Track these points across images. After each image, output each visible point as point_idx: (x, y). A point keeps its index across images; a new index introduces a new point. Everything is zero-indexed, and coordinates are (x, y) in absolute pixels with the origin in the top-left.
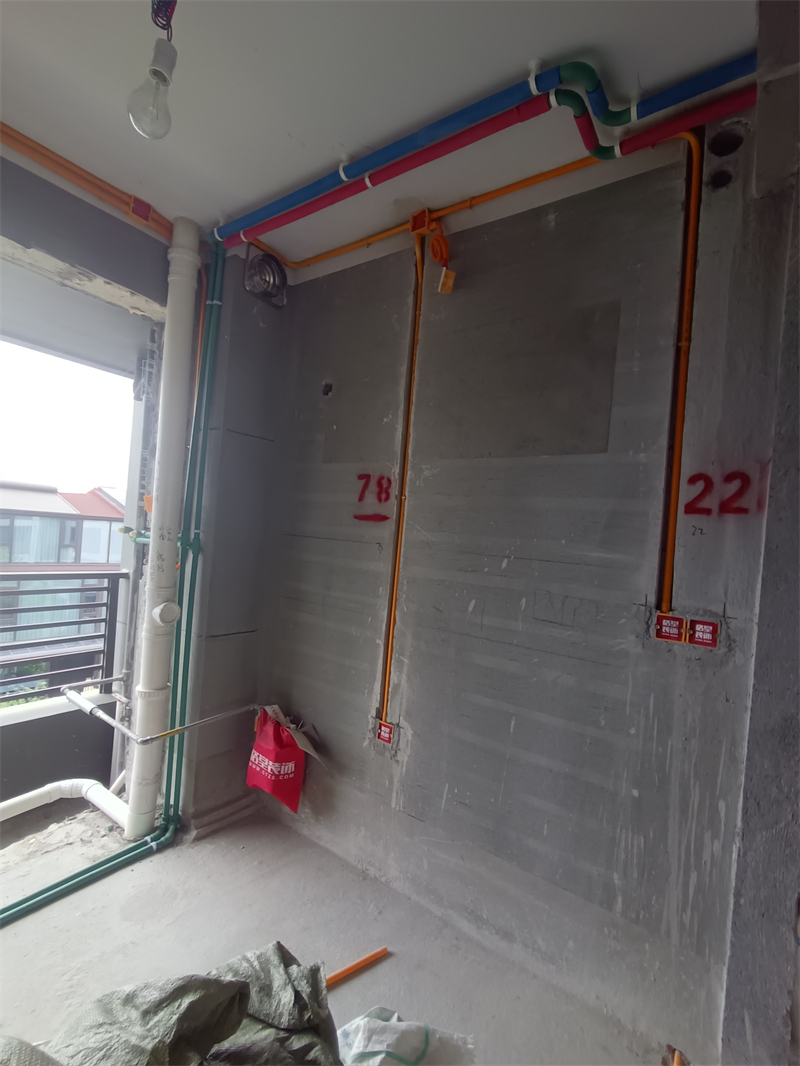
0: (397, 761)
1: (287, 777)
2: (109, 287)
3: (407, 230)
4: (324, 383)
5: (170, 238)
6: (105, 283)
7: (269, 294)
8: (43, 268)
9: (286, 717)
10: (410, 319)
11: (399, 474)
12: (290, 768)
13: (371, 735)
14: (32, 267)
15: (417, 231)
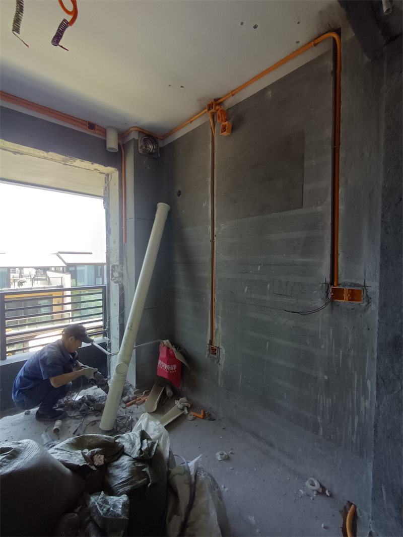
0: (220, 364)
1: (173, 371)
2: (82, 163)
3: (206, 112)
4: (178, 191)
5: (105, 136)
6: (82, 161)
7: (151, 154)
8: (56, 159)
9: (172, 345)
10: (211, 155)
11: (211, 230)
12: (174, 367)
13: (208, 352)
14: (52, 159)
15: (210, 111)
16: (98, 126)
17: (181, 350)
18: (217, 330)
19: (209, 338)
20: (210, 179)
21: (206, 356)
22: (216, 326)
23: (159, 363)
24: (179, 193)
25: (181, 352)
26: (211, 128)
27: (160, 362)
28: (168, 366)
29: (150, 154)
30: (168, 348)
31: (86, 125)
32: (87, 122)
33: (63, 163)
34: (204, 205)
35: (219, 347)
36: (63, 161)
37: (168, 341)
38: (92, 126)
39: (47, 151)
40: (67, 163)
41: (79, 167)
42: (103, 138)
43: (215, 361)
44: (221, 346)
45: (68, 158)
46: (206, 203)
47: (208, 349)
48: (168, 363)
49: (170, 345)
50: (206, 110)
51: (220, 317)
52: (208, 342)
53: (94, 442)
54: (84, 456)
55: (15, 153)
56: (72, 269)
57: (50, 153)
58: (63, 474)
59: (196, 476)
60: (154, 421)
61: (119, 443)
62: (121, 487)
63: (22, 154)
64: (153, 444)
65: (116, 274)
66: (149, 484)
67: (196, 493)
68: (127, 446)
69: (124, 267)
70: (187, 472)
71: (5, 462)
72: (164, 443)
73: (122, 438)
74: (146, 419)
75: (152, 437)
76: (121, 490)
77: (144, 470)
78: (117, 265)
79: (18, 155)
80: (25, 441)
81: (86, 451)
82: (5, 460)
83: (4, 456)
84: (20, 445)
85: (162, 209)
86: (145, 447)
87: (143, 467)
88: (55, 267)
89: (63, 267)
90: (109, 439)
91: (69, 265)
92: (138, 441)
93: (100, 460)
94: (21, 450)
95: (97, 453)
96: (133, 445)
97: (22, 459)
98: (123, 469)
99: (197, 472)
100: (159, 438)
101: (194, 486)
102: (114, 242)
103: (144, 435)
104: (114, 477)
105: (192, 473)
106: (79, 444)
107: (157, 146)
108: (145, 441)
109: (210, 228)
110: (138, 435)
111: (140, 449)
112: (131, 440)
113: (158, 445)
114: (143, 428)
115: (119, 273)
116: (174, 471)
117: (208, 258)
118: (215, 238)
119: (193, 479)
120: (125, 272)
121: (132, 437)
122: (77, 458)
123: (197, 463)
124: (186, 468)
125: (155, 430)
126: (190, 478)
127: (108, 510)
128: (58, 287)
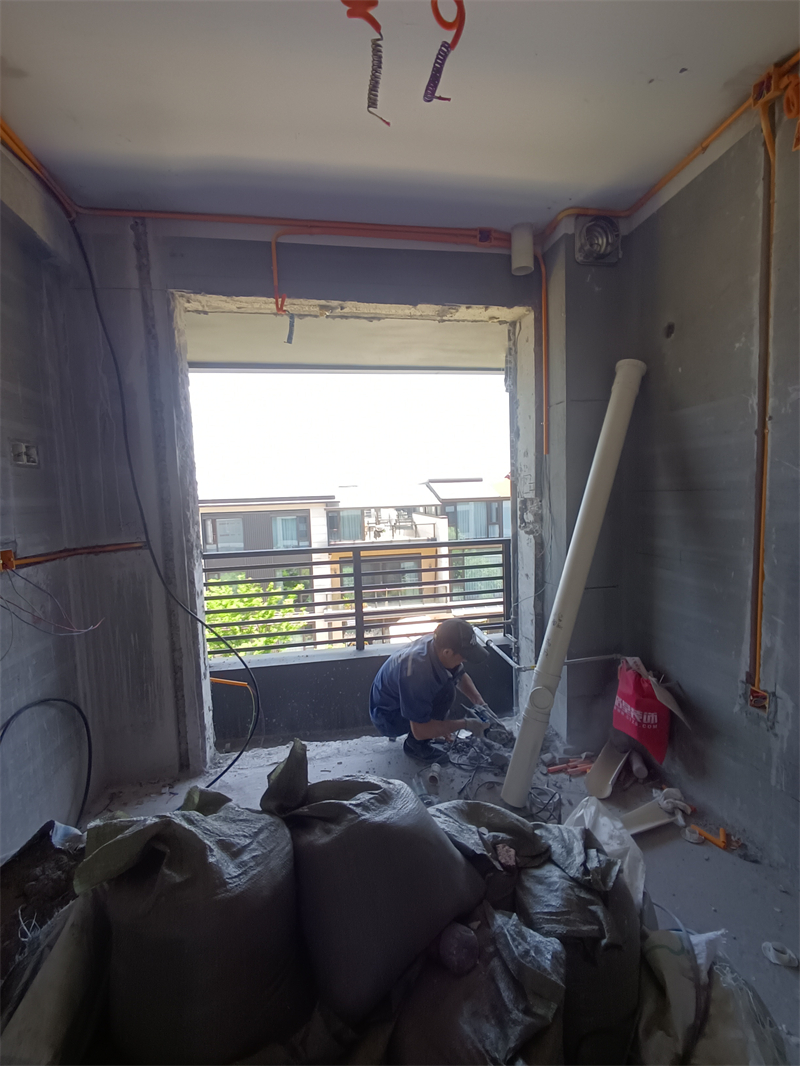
0: (776, 735)
1: (649, 727)
2: (470, 310)
3: (749, 107)
4: (666, 325)
5: (509, 247)
6: (467, 308)
7: (602, 256)
8: (428, 315)
9: (648, 670)
10: (761, 215)
11: (758, 404)
12: (652, 717)
13: (742, 701)
14: (422, 317)
15: (761, 101)
16: (496, 231)
17: (668, 684)
18: (770, 651)
19: (744, 666)
20: (756, 278)
21: (737, 709)
22: (765, 639)
23: (616, 703)
24: (670, 329)
25: (669, 690)
26: (764, 144)
27: (618, 699)
28: (639, 712)
29: (598, 259)
30: (638, 676)
31: (475, 237)
32: (476, 230)
33: (439, 318)
34: (737, 345)
35: (774, 694)
36: (438, 315)
37: (637, 659)
38: (485, 235)
39: (414, 304)
40: (445, 318)
41: (463, 321)
42: (504, 252)
43: (763, 725)
44: (780, 692)
45: (446, 308)
46: (743, 339)
47: (740, 692)
48: (637, 706)
49: (643, 670)
50: (751, 101)
51: (780, 621)
52: (743, 677)
53: (497, 821)
54: (481, 838)
55: (370, 319)
56: (450, 509)
57: (419, 306)
58: (452, 857)
59: (710, 972)
60: (611, 818)
61: (541, 837)
62: (548, 921)
63: (379, 319)
64: (610, 864)
65: (529, 517)
66: (604, 942)
67: (712, 1010)
68: (557, 848)
69: (545, 502)
70: (689, 952)
71: (372, 803)
72: (633, 869)
73: (547, 829)
74: (593, 809)
75: (606, 849)
76: (547, 927)
77: (593, 908)
78: (532, 500)
79: (375, 322)
80: (397, 782)
81: (484, 830)
82: (372, 801)
83: (372, 796)
84: (391, 786)
85: (627, 373)
86: (593, 864)
87: (592, 903)
88: (425, 507)
89: (436, 506)
90: (523, 824)
91: (446, 503)
92: (578, 846)
93: (507, 855)
94: (392, 794)
95: (503, 841)
96: (569, 851)
97: (394, 808)
98: (550, 889)
99: (714, 963)
100: (622, 856)
101: (705, 991)
102: (526, 454)
103: (589, 840)
104: (535, 896)
105: (702, 960)
106: (472, 815)
107: (617, 236)
108: (593, 852)
109: (754, 400)
110: (579, 837)
111: (584, 864)
112: (563, 840)
113: (621, 871)
114: (588, 824)
115: (535, 515)
116: (654, 937)
117: (748, 475)
118: (769, 424)
119: (704, 976)
120: (546, 512)
121: (565, 835)
122: (472, 838)
123: (711, 943)
124: (686, 944)
125: (611, 837)
126: (696, 968)
127: (527, 952)
128: (428, 540)
